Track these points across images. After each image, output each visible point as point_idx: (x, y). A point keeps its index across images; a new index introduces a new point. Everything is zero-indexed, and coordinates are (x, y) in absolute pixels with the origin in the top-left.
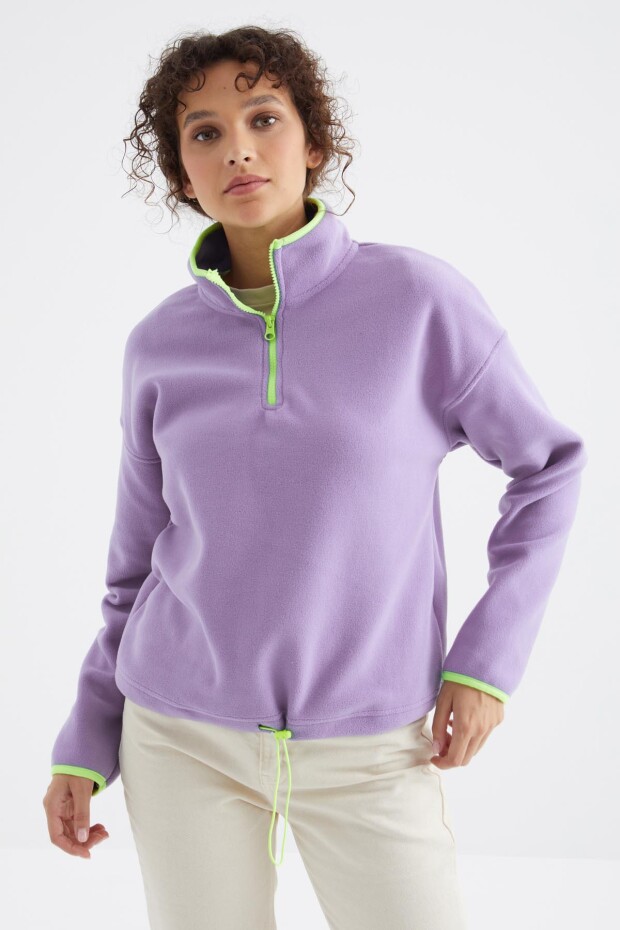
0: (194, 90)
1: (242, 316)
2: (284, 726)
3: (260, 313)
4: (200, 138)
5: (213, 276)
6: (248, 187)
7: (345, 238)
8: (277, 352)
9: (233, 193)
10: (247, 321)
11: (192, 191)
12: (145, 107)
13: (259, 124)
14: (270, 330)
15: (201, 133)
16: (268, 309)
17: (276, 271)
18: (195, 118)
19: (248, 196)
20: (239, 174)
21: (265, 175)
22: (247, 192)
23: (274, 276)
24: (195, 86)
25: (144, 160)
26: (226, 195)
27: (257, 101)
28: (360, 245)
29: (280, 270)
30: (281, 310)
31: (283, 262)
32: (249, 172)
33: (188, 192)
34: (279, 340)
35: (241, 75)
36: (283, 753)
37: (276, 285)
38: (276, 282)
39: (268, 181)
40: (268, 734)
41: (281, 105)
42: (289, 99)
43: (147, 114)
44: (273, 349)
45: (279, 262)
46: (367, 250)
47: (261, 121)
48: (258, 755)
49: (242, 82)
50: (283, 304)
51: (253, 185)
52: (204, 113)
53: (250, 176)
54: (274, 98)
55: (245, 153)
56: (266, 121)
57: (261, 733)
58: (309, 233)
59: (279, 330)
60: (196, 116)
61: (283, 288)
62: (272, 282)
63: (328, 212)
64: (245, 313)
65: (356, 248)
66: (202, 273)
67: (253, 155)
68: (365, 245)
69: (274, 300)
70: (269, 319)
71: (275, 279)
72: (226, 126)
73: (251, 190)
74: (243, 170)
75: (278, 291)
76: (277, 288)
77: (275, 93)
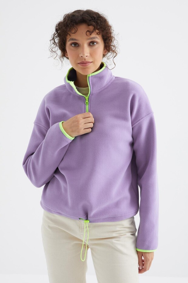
0: (73, 33)
1: (79, 96)
2: (87, 219)
3: (84, 96)
4: (73, 45)
5: (72, 83)
6: (86, 64)
7: (111, 75)
8: (88, 108)
9: (81, 65)
10: (80, 98)
11: (67, 55)
12: (57, 30)
13: (91, 44)
14: (87, 101)
15: (73, 44)
16: (86, 94)
17: (89, 83)
18: (72, 40)
19: (85, 67)
20: (83, 60)
21: (91, 61)
22: (85, 66)
23: (89, 84)
24: (73, 32)
25: (55, 46)
26: (78, 64)
27: (92, 38)
28: (115, 77)
29: (91, 83)
30: (90, 96)
31: (92, 81)
32: (87, 60)
33: (66, 55)
34: (89, 104)
35: (88, 31)
36: (86, 227)
37: (89, 87)
38: (89, 86)
39: (92, 62)
40: (82, 221)
41: (99, 39)
42: (101, 37)
43: (57, 32)
44: (87, 107)
45: (90, 80)
46: (118, 79)
47: (92, 43)
48: (80, 228)
49: (88, 33)
50: (91, 94)
51: (87, 64)
52: (75, 40)
53: (87, 61)
54: (97, 37)
55: (86, 55)
56: (93, 43)
57: (80, 221)
58: (100, 73)
59: (90, 102)
60: (72, 39)
61: (91, 88)
62: (88, 87)
63: (106, 67)
64: (80, 95)
65: (114, 78)
66: (69, 82)
67: (88, 55)
68: (117, 77)
69: (89, 92)
70: (87, 98)
71: (89, 85)
72: (82, 44)
73: (87, 65)
74: (85, 59)
75: (90, 89)
76: (90, 88)
77: (97, 36)
